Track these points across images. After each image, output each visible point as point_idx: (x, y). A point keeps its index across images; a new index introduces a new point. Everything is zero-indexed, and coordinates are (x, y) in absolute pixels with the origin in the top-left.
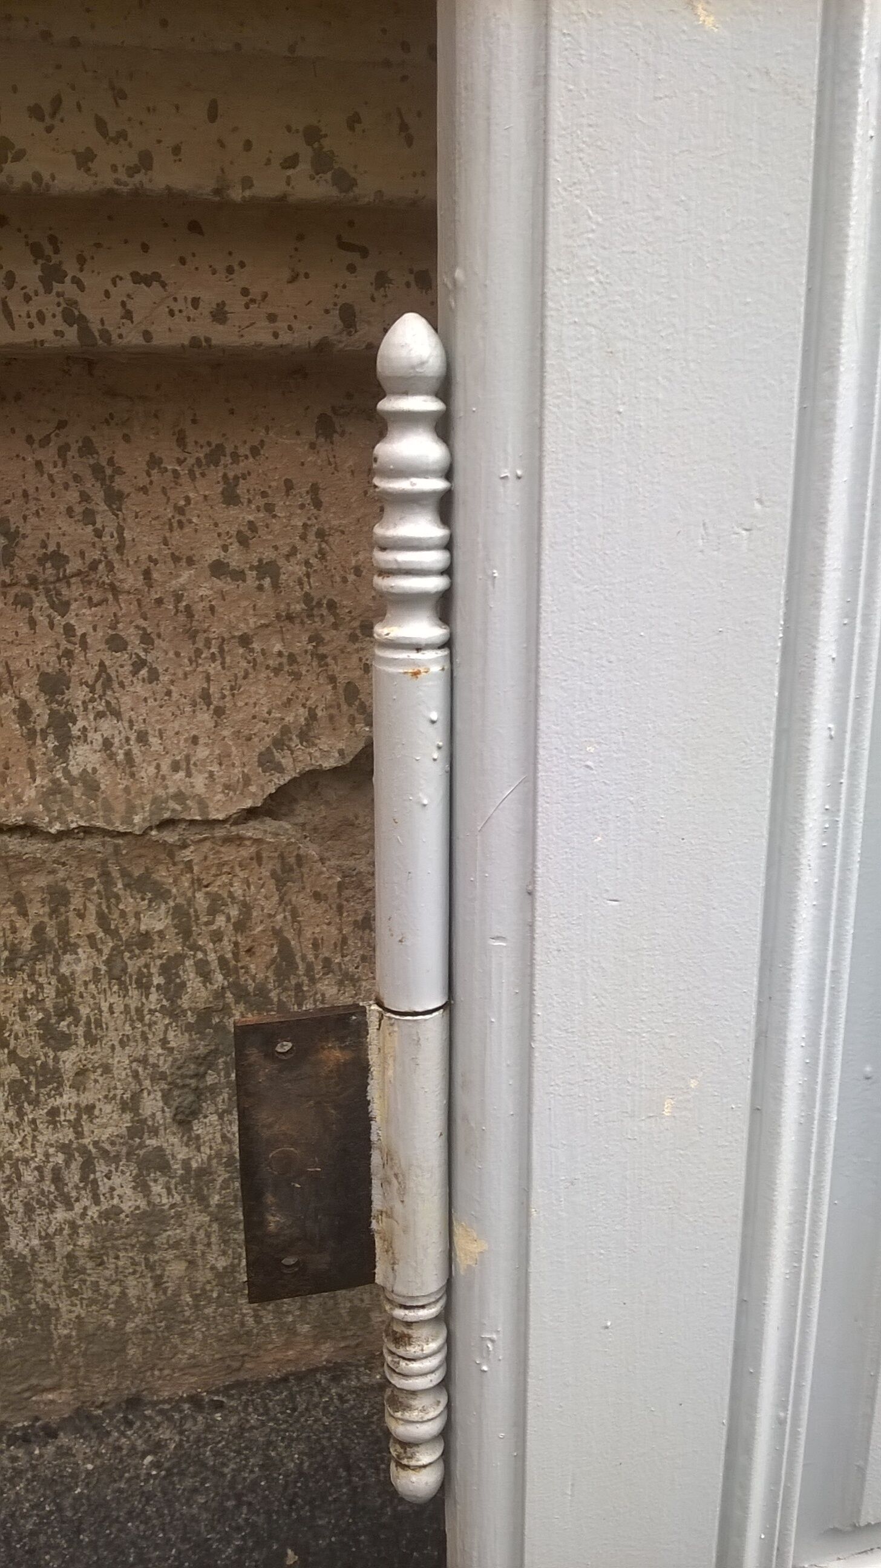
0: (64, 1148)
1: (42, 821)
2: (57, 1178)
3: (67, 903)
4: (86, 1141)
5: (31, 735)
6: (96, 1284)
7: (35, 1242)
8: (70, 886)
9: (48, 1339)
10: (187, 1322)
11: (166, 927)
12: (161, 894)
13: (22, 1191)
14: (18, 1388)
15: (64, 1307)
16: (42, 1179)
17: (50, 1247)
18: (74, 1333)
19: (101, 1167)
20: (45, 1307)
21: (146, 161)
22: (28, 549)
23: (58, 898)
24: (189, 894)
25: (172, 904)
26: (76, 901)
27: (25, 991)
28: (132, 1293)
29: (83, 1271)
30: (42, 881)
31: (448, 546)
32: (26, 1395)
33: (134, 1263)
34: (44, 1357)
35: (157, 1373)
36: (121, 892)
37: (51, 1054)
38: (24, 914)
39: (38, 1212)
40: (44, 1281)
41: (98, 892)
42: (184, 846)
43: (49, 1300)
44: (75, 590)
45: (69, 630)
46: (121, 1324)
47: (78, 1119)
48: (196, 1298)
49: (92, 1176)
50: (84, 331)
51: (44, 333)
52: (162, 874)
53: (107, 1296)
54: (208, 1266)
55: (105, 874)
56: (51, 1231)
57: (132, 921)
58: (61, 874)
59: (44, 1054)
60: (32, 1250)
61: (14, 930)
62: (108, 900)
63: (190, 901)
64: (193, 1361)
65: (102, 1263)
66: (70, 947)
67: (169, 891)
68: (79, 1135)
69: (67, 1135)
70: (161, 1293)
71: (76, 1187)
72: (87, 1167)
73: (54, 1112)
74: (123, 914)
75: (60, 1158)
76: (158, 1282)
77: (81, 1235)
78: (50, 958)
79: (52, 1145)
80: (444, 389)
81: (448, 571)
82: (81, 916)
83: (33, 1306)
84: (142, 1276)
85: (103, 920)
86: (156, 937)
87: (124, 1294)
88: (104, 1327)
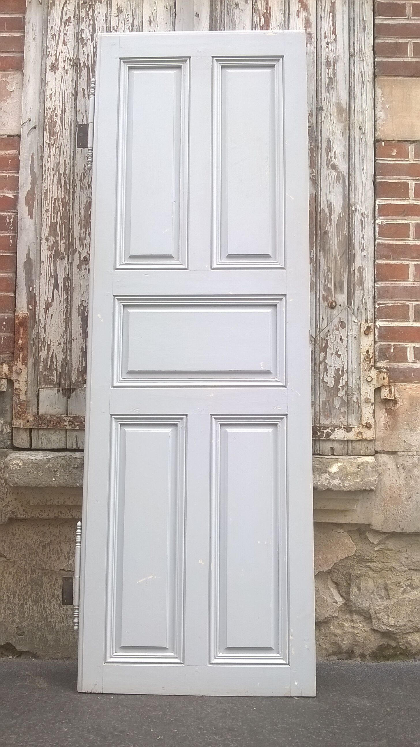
0: (64, 614)
1: (65, 569)
2: (63, 619)
5: (65, 559)
9: (59, 644)
17: (61, 629)
19: (68, 618)
20: (59, 639)
21: (77, 502)
22: (67, 538)
28: (71, 639)
31: (81, 538)
44: (72, 543)
45: (71, 547)
46: (69, 644)
50: (73, 517)
51: (69, 517)
68: (66, 613)
69: (64, 613)
72: (67, 618)
73: (63, 609)
80: (81, 526)
81: (81, 540)
88: (66, 644)
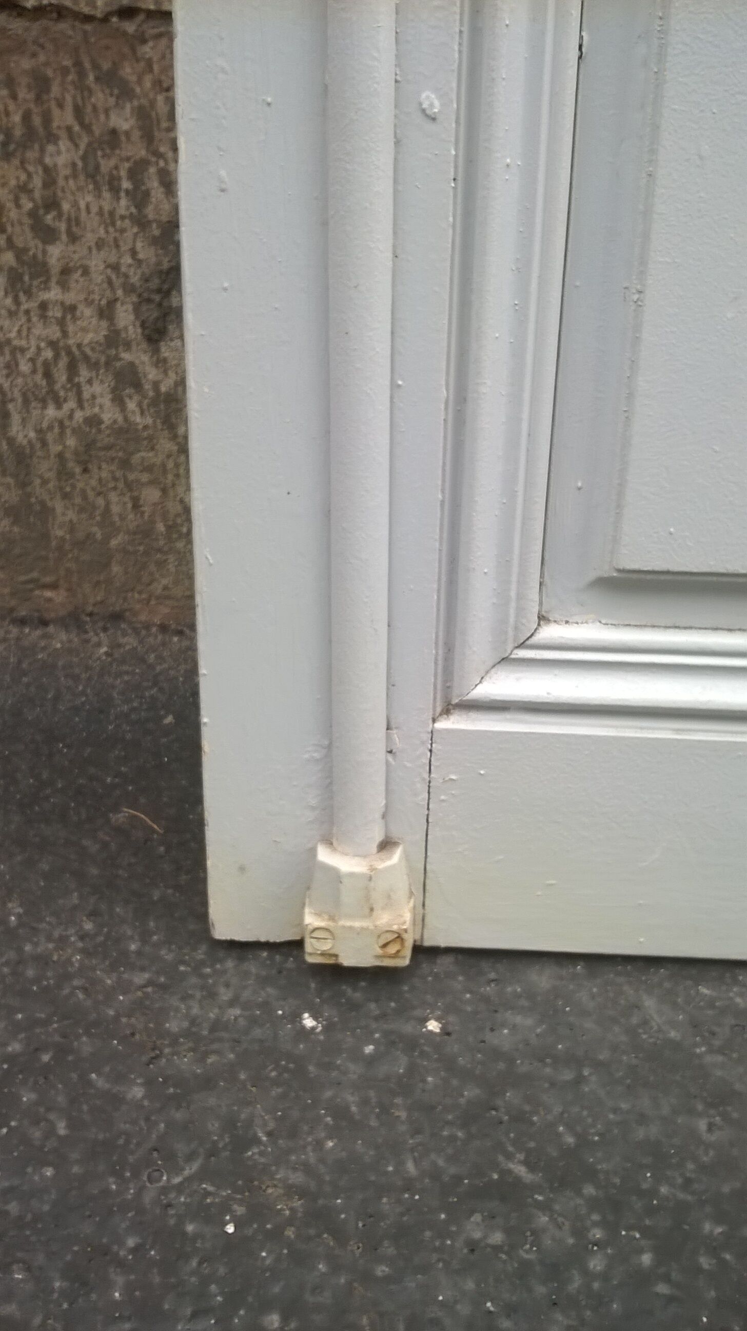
3: (48, 91)
4: (71, 342)
6: (83, 492)
7: (32, 435)
8: (50, 73)
10: (160, 550)
11: (132, 128)
12: (125, 93)
13: (20, 381)
14: (23, 578)
15: (59, 505)
16: (34, 372)
18: (68, 537)
23: (41, 85)
24: (151, 95)
25: (136, 103)
26: (55, 90)
27: (18, 178)
29: (72, 475)
30: (26, 64)
32: (31, 586)
33: (115, 479)
34: (43, 553)
35: (136, 596)
36: (93, 86)
37: (40, 246)
38: (14, 97)
39: (33, 404)
40: (41, 477)
41: (73, 82)
42: (144, 41)
43: (46, 497)
47: (64, 318)
48: (169, 528)
49: (76, 380)
52: (128, 71)
53: (94, 508)
54: (178, 498)
55: (78, 64)
56: (45, 425)
57: (102, 117)
58: (42, 58)
59: (34, 245)
60: (30, 442)
61: (7, 114)
62: (82, 92)
63: (153, 103)
64: (166, 593)
65: (86, 470)
66: (52, 138)
67: (133, 90)
70: (139, 515)
71: (63, 387)
74: (95, 109)
75: (48, 354)
76: (136, 506)
77: (68, 437)
78: (36, 146)
79: (43, 340)
82: (61, 106)
83: (33, 500)
84: (122, 494)
85: (78, 112)
86: (123, 138)
87: (107, 509)
